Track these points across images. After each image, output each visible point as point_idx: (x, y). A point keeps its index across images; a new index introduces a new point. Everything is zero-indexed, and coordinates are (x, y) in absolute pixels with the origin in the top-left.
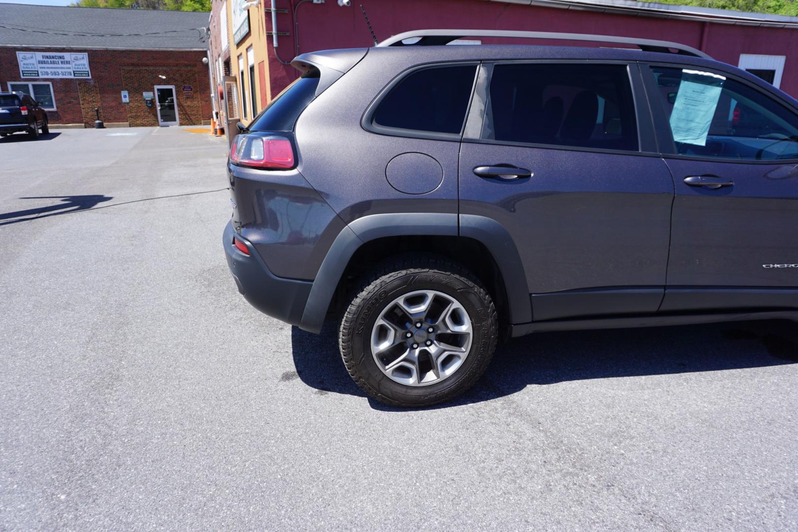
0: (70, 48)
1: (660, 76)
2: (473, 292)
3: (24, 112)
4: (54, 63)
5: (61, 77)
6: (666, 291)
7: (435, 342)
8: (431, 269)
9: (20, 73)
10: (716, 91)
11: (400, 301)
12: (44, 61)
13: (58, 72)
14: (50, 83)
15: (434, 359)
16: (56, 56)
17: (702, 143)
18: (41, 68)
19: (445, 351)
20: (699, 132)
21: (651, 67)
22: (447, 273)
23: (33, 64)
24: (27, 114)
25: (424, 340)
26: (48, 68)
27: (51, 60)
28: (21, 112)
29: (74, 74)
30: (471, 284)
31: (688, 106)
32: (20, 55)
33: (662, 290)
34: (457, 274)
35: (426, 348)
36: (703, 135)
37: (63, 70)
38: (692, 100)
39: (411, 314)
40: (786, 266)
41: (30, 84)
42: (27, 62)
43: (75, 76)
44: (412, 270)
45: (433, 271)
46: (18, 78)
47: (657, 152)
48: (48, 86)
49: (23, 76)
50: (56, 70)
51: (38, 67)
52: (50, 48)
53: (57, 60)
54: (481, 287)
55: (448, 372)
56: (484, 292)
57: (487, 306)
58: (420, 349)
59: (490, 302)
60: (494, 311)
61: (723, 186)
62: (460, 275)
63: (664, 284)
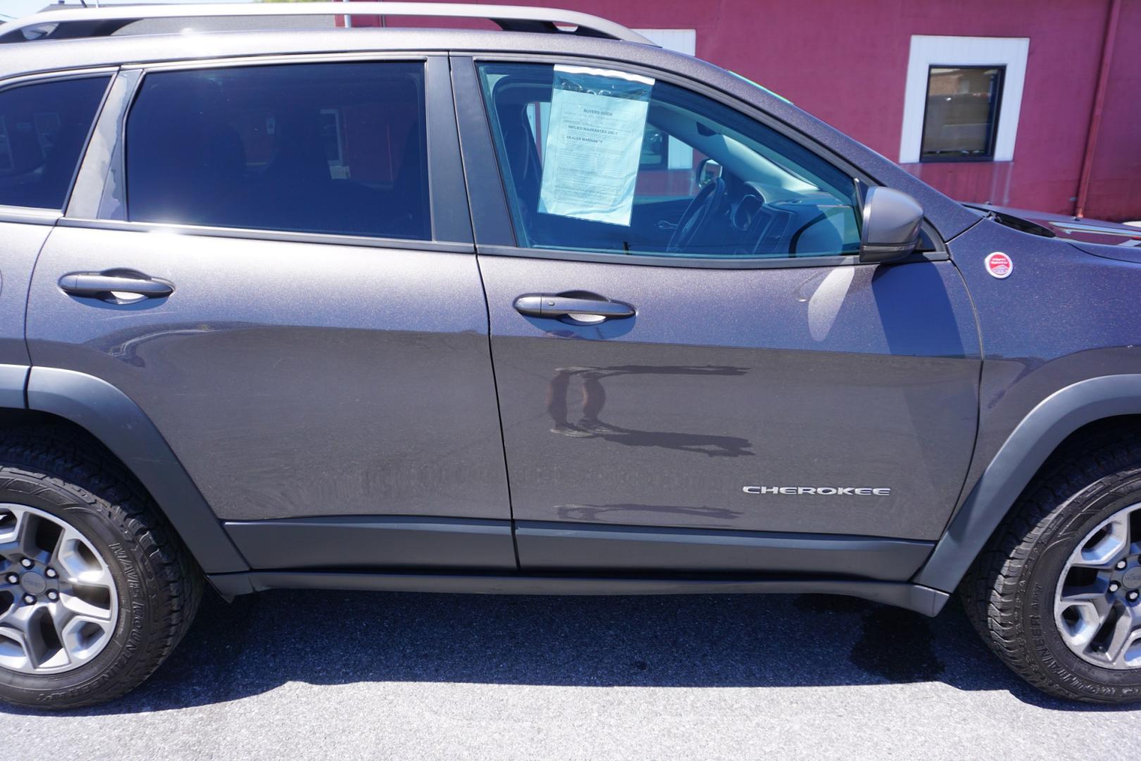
1: (498, 84)
2: (93, 512)
6: (517, 532)
7: (60, 594)
8: (5, 466)
10: (639, 109)
15: (58, 627)
17: (622, 217)
19: (76, 612)
20: (614, 197)
21: (479, 62)
22: (36, 475)
25: (42, 589)
30: (89, 497)
31: (579, 142)
33: (507, 529)
35: (48, 605)
36: (623, 204)
38: (585, 129)
40: (801, 490)
54: (114, 503)
55: (85, 655)
56: (125, 514)
57: (131, 539)
58: (38, 606)
59: (142, 531)
60: (152, 548)
61: (609, 318)
62: (67, 480)
63: (509, 517)
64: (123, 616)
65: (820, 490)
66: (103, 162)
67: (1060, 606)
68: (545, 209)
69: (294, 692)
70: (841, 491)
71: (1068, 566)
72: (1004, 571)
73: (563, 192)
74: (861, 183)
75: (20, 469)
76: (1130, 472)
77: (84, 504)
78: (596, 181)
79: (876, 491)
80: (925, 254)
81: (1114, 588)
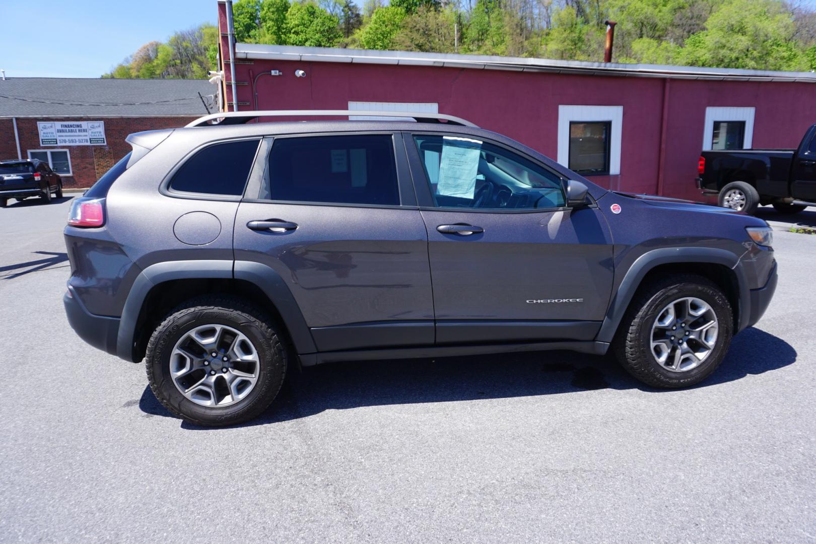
0: (88, 117)
1: (422, 143)
2: (253, 325)
3: (37, 178)
4: (72, 131)
5: (78, 144)
6: (436, 325)
7: (230, 369)
8: (215, 306)
9: (39, 141)
10: (476, 154)
11: (192, 333)
12: (63, 130)
13: (75, 140)
14: (67, 150)
15: (228, 384)
16: (74, 125)
17: (471, 196)
18: (59, 136)
19: (237, 376)
20: (467, 187)
21: (414, 135)
22: (230, 310)
23: (53, 133)
24: (40, 179)
25: (220, 367)
26: (66, 136)
27: (69, 128)
28: (34, 178)
29: (91, 141)
30: (252, 319)
31: (453, 166)
32: (40, 125)
33: (432, 324)
34: (240, 311)
35: (223, 375)
36: (471, 190)
37: (80, 138)
38: (455, 161)
39: (203, 345)
40: (549, 301)
41: (49, 151)
42: (46, 131)
43: (91, 143)
44: (200, 308)
45: (217, 308)
46: (37, 146)
47: (417, 205)
48: (66, 153)
49: (43, 144)
50: (73, 138)
51: (57, 136)
52: (68, 118)
53: (74, 129)
54: (262, 322)
55: (242, 396)
56: (267, 326)
57: (269, 338)
58: (217, 375)
59: (273, 335)
60: (277, 342)
61: (474, 233)
62: (243, 312)
63: (433, 318)
64: (262, 374)
65: (556, 301)
66: (260, 176)
67: (653, 345)
68: (439, 192)
69: (330, 414)
70: (564, 300)
71: (654, 327)
72: (630, 331)
73: (447, 186)
74: (563, 179)
75: (222, 307)
76: (672, 287)
77: (251, 322)
78: (460, 182)
79: (578, 300)
80: (589, 206)
81: (673, 338)
